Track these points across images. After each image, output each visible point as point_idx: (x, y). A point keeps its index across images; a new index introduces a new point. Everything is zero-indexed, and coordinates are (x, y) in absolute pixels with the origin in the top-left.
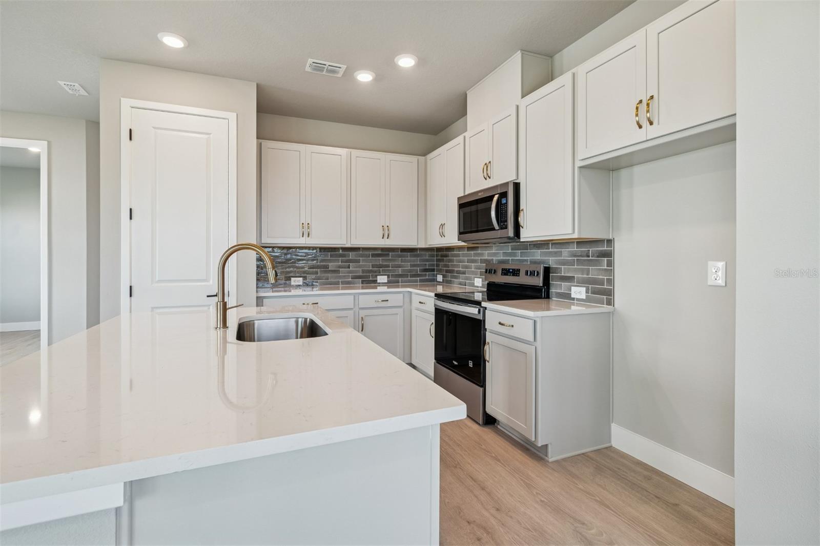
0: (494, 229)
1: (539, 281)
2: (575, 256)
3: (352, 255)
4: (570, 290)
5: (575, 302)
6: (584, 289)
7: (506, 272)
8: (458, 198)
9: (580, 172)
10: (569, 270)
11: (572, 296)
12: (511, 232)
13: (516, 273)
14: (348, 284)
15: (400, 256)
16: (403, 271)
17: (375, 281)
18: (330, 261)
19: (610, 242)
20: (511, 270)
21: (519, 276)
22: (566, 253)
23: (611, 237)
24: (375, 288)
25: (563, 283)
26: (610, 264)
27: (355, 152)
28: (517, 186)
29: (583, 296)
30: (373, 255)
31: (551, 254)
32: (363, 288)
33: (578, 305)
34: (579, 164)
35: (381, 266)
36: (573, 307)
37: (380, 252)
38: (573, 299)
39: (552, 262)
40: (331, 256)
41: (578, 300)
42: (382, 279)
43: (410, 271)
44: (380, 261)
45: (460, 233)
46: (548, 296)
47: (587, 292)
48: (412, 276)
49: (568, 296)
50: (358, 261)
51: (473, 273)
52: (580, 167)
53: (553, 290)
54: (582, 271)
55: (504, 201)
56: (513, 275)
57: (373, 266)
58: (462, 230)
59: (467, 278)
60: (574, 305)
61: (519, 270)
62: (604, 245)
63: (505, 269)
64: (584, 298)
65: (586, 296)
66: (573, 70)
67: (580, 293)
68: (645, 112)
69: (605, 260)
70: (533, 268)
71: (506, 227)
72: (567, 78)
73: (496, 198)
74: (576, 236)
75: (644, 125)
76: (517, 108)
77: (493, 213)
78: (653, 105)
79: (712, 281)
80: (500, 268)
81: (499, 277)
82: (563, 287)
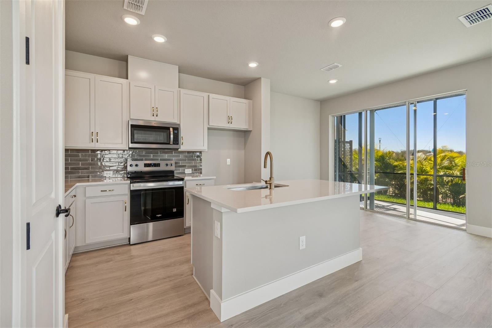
1: (173, 168)
2: (187, 157)
4: (185, 170)
5: (187, 175)
6: (191, 170)
10: (183, 163)
11: (186, 173)
12: (178, 147)
13: (158, 165)
19: (200, 152)
20: (153, 164)
21: (160, 166)
22: (181, 156)
23: (201, 150)
25: (180, 168)
26: (201, 160)
31: (174, 156)
33: (188, 176)
34: (208, 126)
38: (186, 174)
39: (174, 159)
41: (188, 174)
45: (132, 142)
47: (192, 170)
49: (184, 173)
53: (175, 172)
54: (190, 163)
56: (154, 167)
59: (91, 172)
60: (186, 176)
61: (159, 164)
62: (198, 154)
63: (147, 164)
64: (191, 173)
65: (192, 172)
66: (209, 94)
67: (189, 171)
68: (230, 119)
69: (199, 158)
70: (169, 162)
71: (178, 144)
72: (205, 95)
73: (171, 129)
74: (207, 150)
75: (230, 123)
76: (180, 91)
77: (172, 136)
78: (232, 119)
79: (228, 164)
80: (141, 163)
81: (142, 168)
82: (181, 170)
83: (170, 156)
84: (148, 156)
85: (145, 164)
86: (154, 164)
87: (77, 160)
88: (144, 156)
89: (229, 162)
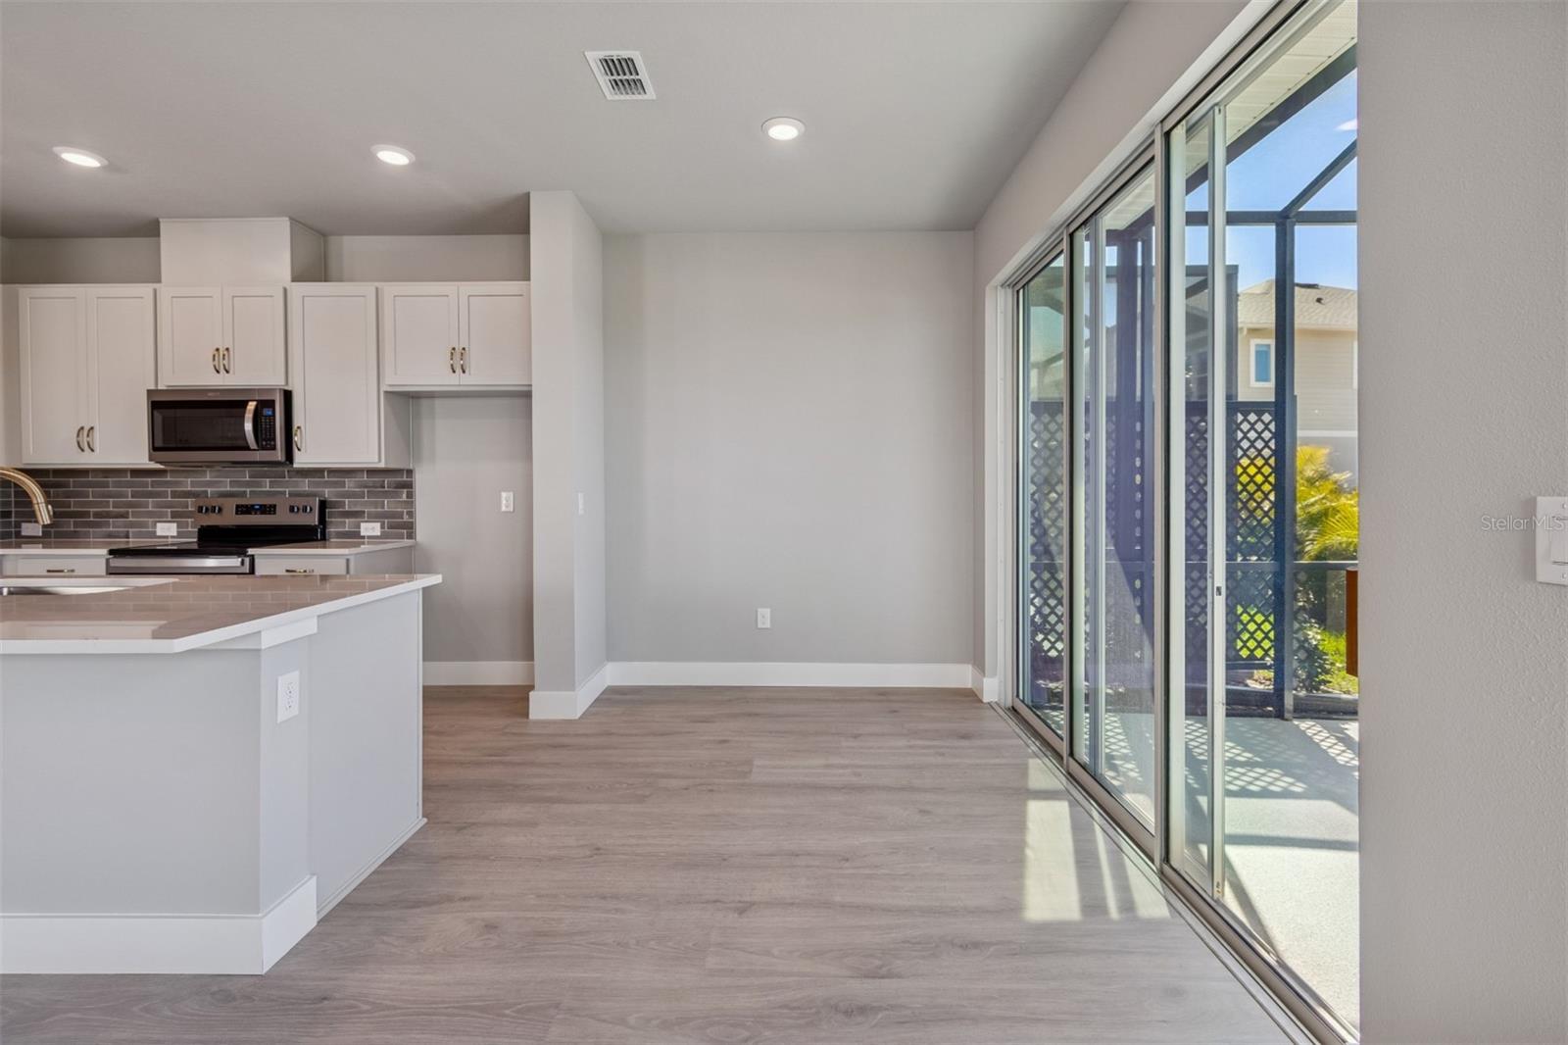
0: (247, 448)
1: (312, 520)
2: (366, 487)
4: (359, 527)
5: (366, 540)
6: (378, 525)
7: (243, 510)
8: (149, 392)
9: (386, 398)
10: (356, 504)
11: (362, 534)
12: (279, 455)
13: (267, 509)
19: (410, 472)
20: (257, 507)
21: (275, 513)
22: (350, 484)
23: (411, 467)
25: (347, 520)
26: (410, 495)
28: (288, 396)
29: (378, 532)
31: (327, 484)
33: (369, 543)
34: (384, 388)
36: (362, 546)
38: (363, 537)
39: (328, 493)
41: (369, 537)
45: (154, 448)
46: (324, 538)
47: (382, 527)
49: (356, 535)
51: (150, 514)
52: (386, 392)
53: (331, 530)
54: (376, 505)
55: (267, 412)
56: (262, 514)
58: (159, 443)
59: (132, 525)
60: (363, 543)
61: (275, 506)
62: (401, 476)
63: (242, 506)
64: (379, 534)
65: (382, 532)
66: (376, 284)
67: (374, 530)
68: (458, 359)
69: (404, 493)
70: (299, 502)
71: (274, 448)
72: (368, 289)
73: (252, 406)
74: (382, 465)
75: (458, 370)
76: (285, 290)
77: (248, 426)
78: (466, 356)
79: (504, 509)
80: (230, 505)
81: (229, 518)
82: (348, 524)
83: (318, 484)
84: (259, 485)
85: (238, 506)
86: (261, 506)
87: (104, 495)
88: (248, 484)
89: (506, 501)
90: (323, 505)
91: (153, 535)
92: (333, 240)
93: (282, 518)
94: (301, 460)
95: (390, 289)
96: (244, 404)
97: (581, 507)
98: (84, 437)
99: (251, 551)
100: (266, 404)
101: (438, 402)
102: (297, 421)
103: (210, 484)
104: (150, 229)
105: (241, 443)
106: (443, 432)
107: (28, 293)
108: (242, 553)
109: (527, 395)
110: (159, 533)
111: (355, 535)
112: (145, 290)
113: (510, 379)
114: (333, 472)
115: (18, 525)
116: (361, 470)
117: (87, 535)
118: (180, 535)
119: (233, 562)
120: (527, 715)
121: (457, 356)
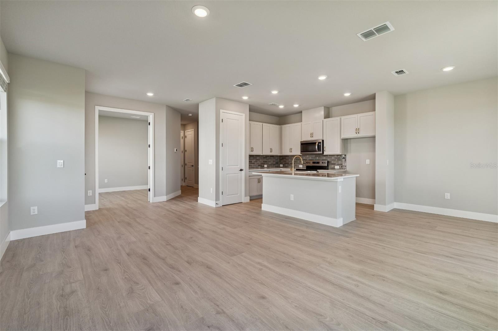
0: (316, 151)
1: (326, 165)
2: (336, 158)
3: (258, 158)
4: (335, 167)
6: (339, 166)
7: (314, 163)
8: (301, 142)
10: (334, 162)
12: (321, 152)
13: (318, 163)
14: (257, 168)
15: (270, 158)
16: (271, 163)
17: (264, 167)
18: (253, 160)
19: (345, 155)
20: (316, 162)
22: (333, 158)
23: (346, 154)
24: (264, 169)
26: (345, 160)
27: (264, 124)
28: (323, 141)
29: (339, 168)
30: (263, 158)
31: (329, 158)
32: (261, 169)
34: (341, 138)
35: (265, 162)
37: (265, 157)
39: (329, 160)
40: (253, 158)
41: (337, 169)
42: (266, 166)
43: (272, 163)
44: (265, 160)
45: (301, 152)
46: (328, 169)
47: (339, 167)
48: (273, 165)
50: (259, 160)
51: (298, 163)
52: (342, 139)
53: (329, 167)
54: (338, 162)
55: (320, 144)
57: (263, 161)
58: (302, 151)
59: (295, 165)
62: (344, 156)
66: (340, 117)
67: (338, 167)
68: (358, 131)
69: (344, 160)
70: (324, 161)
71: (321, 151)
72: (338, 118)
73: (317, 143)
74: (341, 154)
75: (357, 133)
76: (323, 121)
77: (317, 147)
78: (359, 130)
79: (367, 163)
80: (311, 162)
81: (311, 164)
82: (332, 166)
83: (326, 158)
84: (316, 158)
88: (314, 158)
89: (368, 162)
90: (328, 162)
91: (299, 167)
92: (330, 108)
93: (321, 164)
94: (325, 153)
95: (343, 118)
96: (316, 143)
97: (388, 163)
98: (291, 150)
99: (318, 170)
100: (320, 143)
101: (352, 140)
102: (325, 146)
103: (308, 158)
104: (301, 112)
105: (315, 150)
106: (353, 146)
107: (284, 126)
108: (317, 171)
109: (374, 137)
110: (300, 167)
111: (334, 169)
112: (299, 124)
113: (371, 134)
114: (330, 155)
115: (280, 165)
116: (335, 155)
117: (289, 167)
118: (303, 167)
119: (315, 172)
120: (373, 209)
121: (357, 130)
